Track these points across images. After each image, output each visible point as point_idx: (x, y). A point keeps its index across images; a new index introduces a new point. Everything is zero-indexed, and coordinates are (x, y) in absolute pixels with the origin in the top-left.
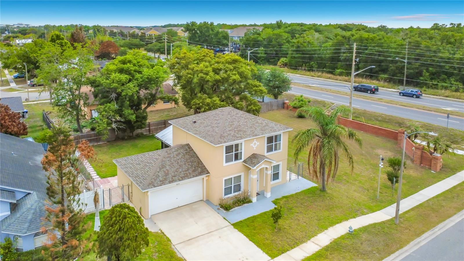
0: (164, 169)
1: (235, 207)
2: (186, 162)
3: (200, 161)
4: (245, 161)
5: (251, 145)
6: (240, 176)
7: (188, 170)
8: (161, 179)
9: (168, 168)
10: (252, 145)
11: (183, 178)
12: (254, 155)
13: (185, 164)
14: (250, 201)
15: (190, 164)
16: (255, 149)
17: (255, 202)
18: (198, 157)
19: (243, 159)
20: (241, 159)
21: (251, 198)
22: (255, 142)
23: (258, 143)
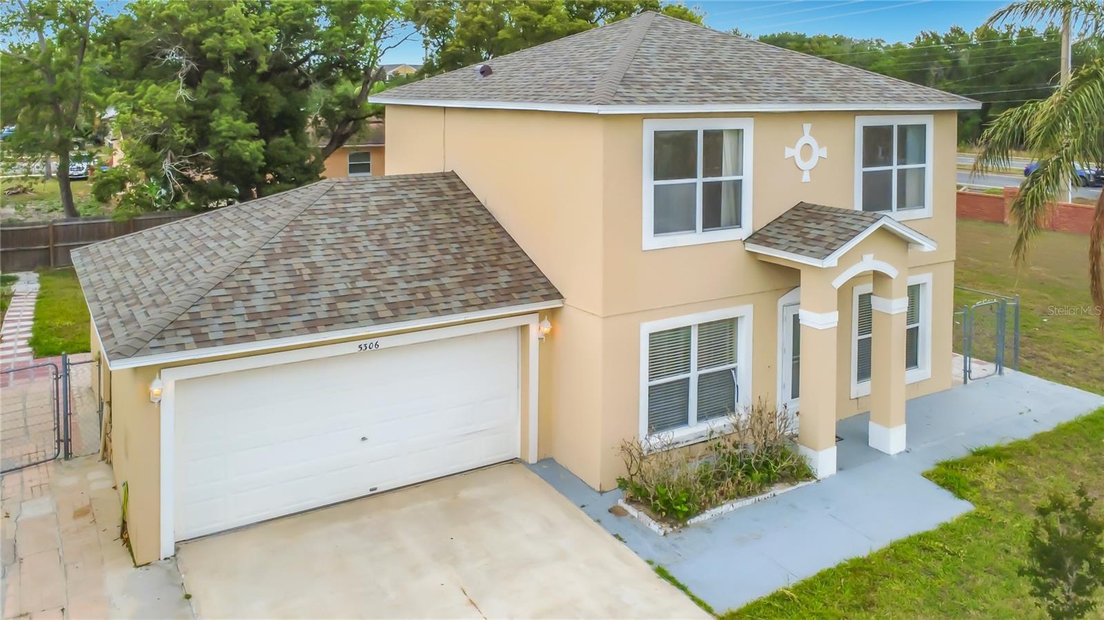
0: (297, 262)
1: (713, 504)
2: (429, 242)
3: (505, 240)
4: (757, 238)
5: (789, 152)
6: (733, 322)
7: (436, 272)
8: (260, 304)
9: (317, 256)
10: (794, 152)
11: (397, 311)
12: (801, 208)
13: (422, 248)
14: (800, 472)
15: (453, 248)
16: (806, 177)
17: (831, 476)
18: (498, 225)
19: (748, 226)
20: (737, 222)
21: (803, 450)
22: (807, 138)
23: (820, 146)
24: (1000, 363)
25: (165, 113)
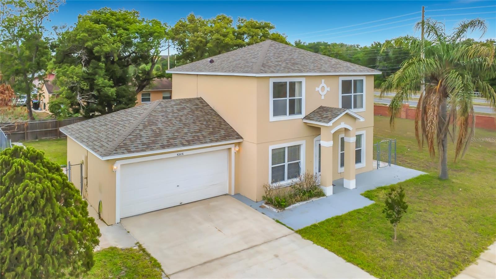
0: (154, 128)
1: (294, 203)
2: (196, 121)
3: (221, 120)
4: (306, 118)
5: (317, 89)
6: (299, 146)
7: (200, 131)
8: (145, 140)
9: (160, 125)
10: (319, 89)
11: (189, 143)
12: (321, 108)
13: (194, 123)
14: (321, 194)
15: (205, 123)
16: (323, 97)
17: (331, 195)
18: (219, 116)
19: (303, 115)
20: (300, 112)
21: (322, 187)
22: (323, 84)
23: (327, 87)
24: (390, 162)
25: (78, 77)
